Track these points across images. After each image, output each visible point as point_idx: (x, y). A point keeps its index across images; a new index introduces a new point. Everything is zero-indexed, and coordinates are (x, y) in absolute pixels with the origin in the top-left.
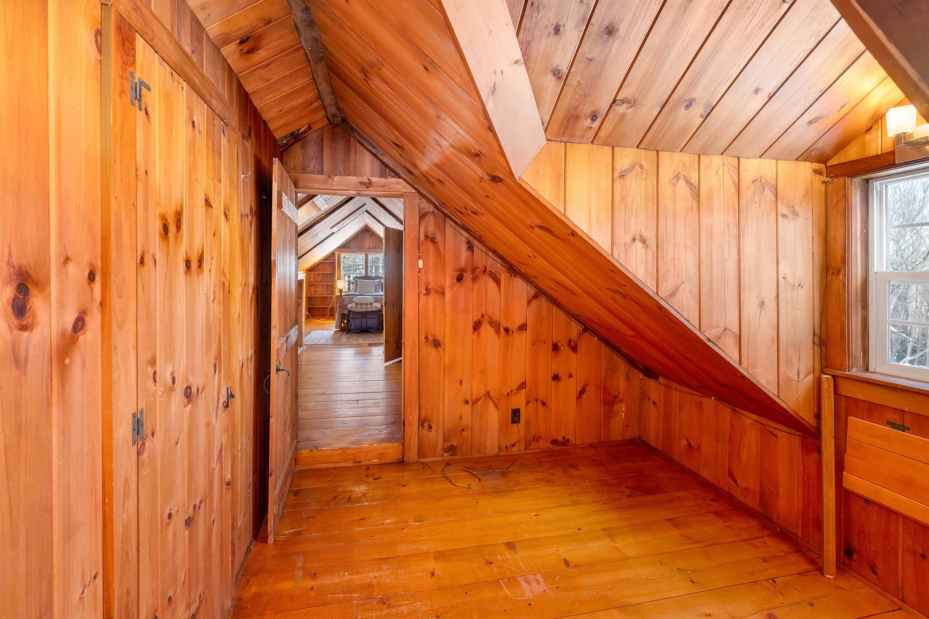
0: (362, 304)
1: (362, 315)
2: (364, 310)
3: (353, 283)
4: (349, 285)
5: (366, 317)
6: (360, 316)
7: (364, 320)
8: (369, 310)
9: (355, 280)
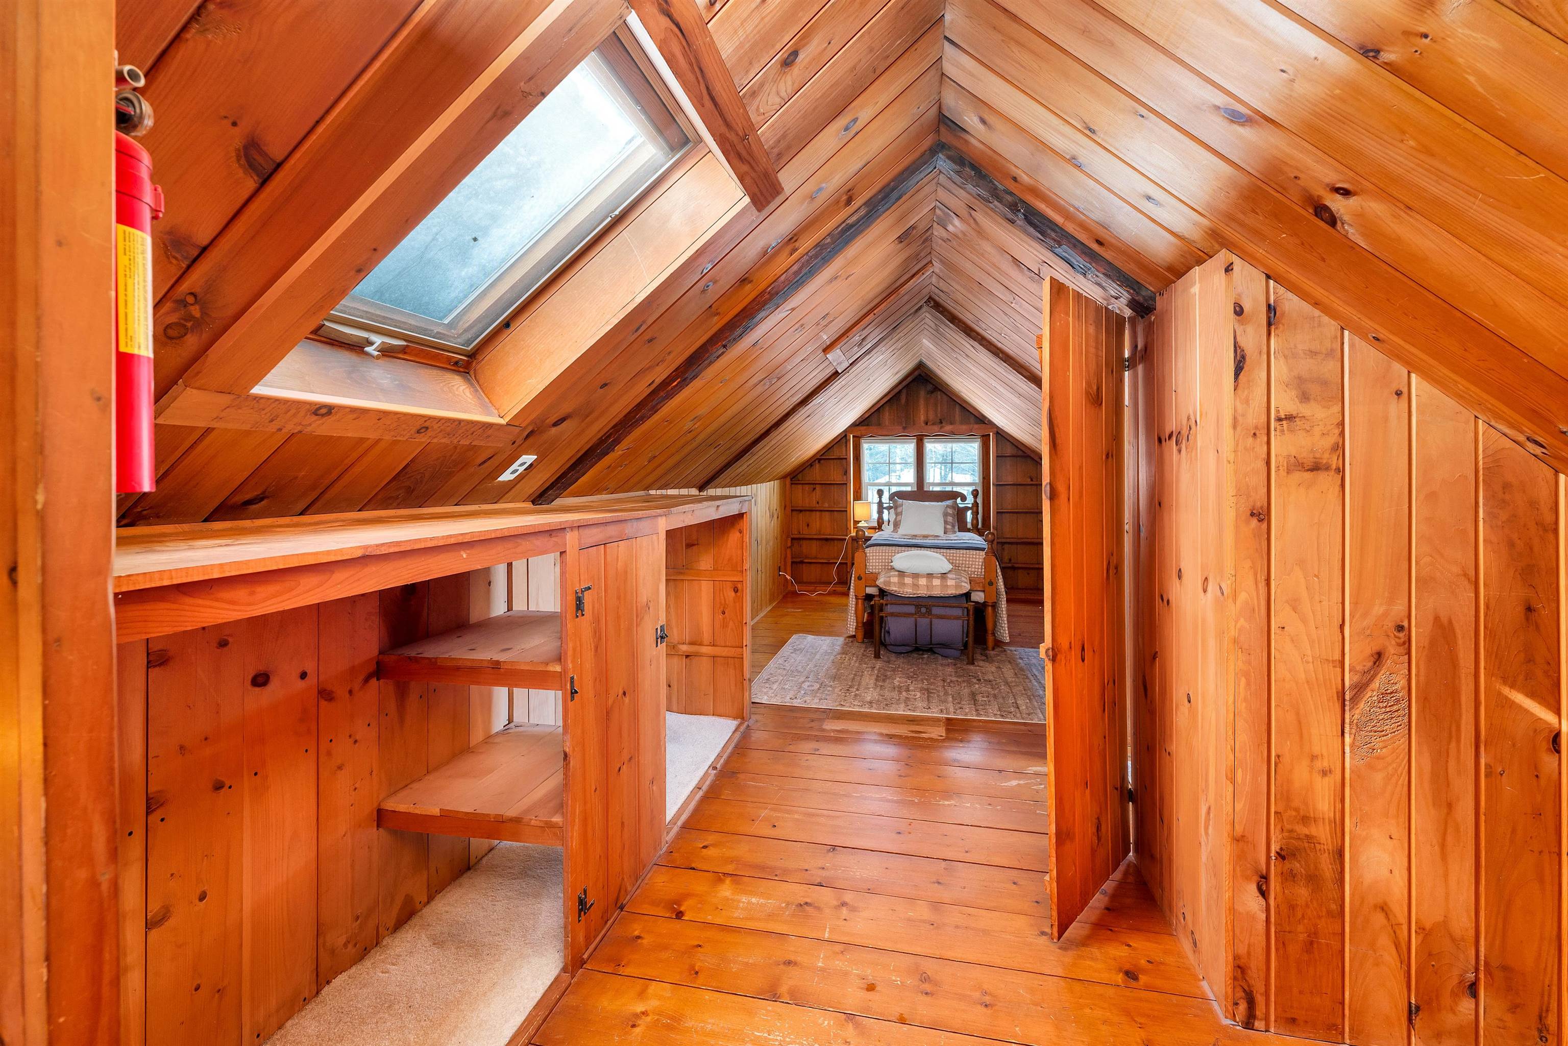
0: (916, 576)
1: (918, 607)
2: (923, 592)
3: (889, 508)
4: (880, 512)
5: (929, 612)
6: (912, 609)
7: (924, 622)
8: (937, 592)
9: (895, 502)
